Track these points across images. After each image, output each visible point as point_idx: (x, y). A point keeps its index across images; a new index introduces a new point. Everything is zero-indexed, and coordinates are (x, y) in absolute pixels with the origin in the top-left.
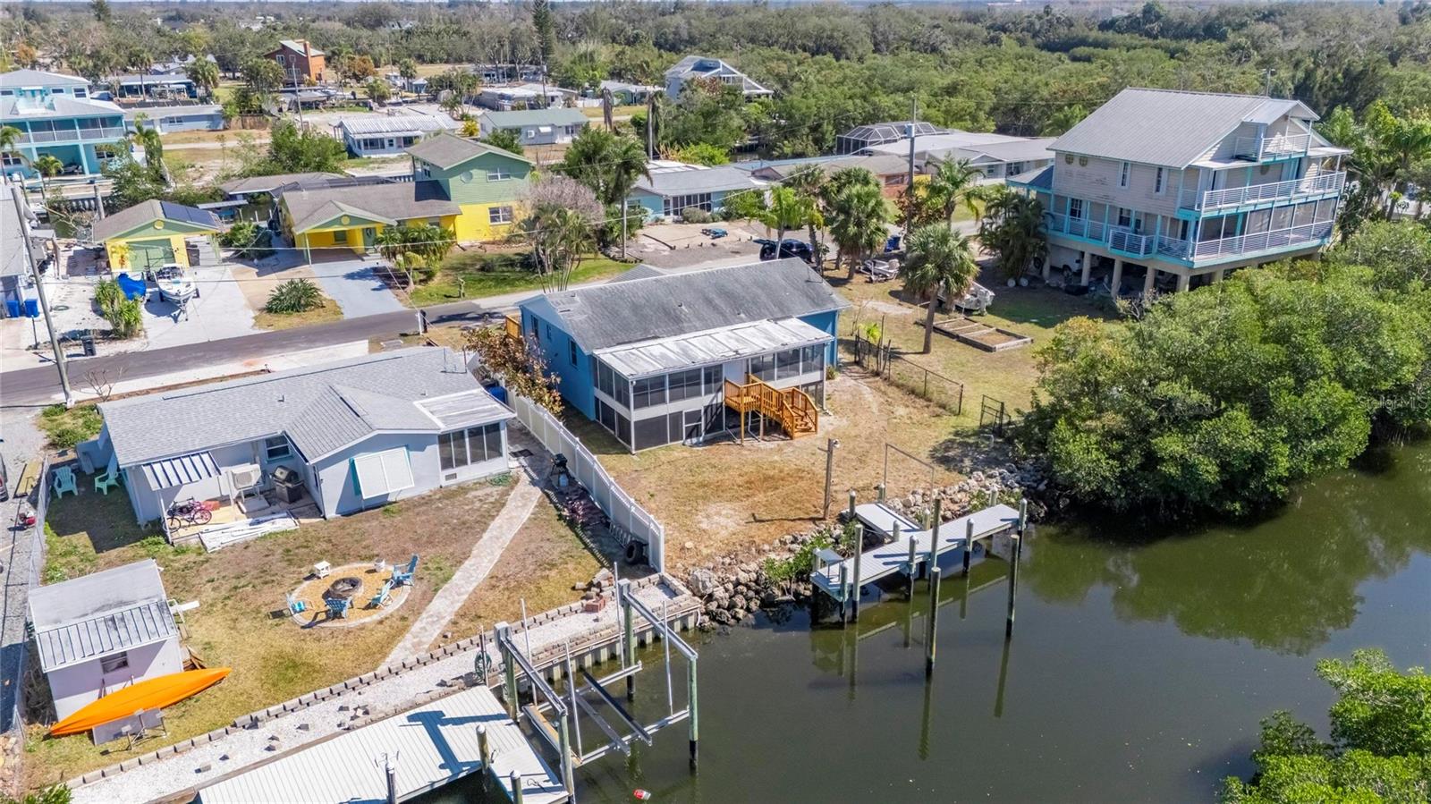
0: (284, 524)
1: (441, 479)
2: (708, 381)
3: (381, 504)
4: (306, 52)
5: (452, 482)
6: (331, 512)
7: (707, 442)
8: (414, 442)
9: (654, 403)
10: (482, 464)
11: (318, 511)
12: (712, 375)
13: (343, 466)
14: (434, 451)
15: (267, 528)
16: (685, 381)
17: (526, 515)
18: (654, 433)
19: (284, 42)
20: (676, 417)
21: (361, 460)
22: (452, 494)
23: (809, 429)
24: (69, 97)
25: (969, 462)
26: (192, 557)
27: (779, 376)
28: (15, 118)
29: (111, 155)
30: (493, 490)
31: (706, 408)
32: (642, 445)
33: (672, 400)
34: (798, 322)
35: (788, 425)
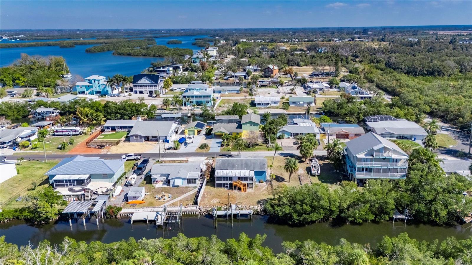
0: (166, 186)
1: (187, 185)
2: (230, 179)
3: (177, 186)
4: (273, 68)
6: (171, 186)
7: (229, 189)
8: (183, 179)
9: (220, 181)
10: (194, 184)
11: (170, 186)
13: (173, 180)
14: (186, 181)
15: (163, 186)
16: (226, 178)
17: (192, 193)
18: (220, 185)
19: (268, 66)
20: (224, 184)
21: (176, 180)
22: (187, 187)
23: (245, 191)
24: (204, 90)
25: (262, 203)
26: (153, 188)
27: (244, 181)
28: (193, 95)
29: (208, 103)
30: (192, 188)
31: (230, 183)
32: (217, 187)
33: (223, 181)
34: (253, 172)
35: (242, 190)
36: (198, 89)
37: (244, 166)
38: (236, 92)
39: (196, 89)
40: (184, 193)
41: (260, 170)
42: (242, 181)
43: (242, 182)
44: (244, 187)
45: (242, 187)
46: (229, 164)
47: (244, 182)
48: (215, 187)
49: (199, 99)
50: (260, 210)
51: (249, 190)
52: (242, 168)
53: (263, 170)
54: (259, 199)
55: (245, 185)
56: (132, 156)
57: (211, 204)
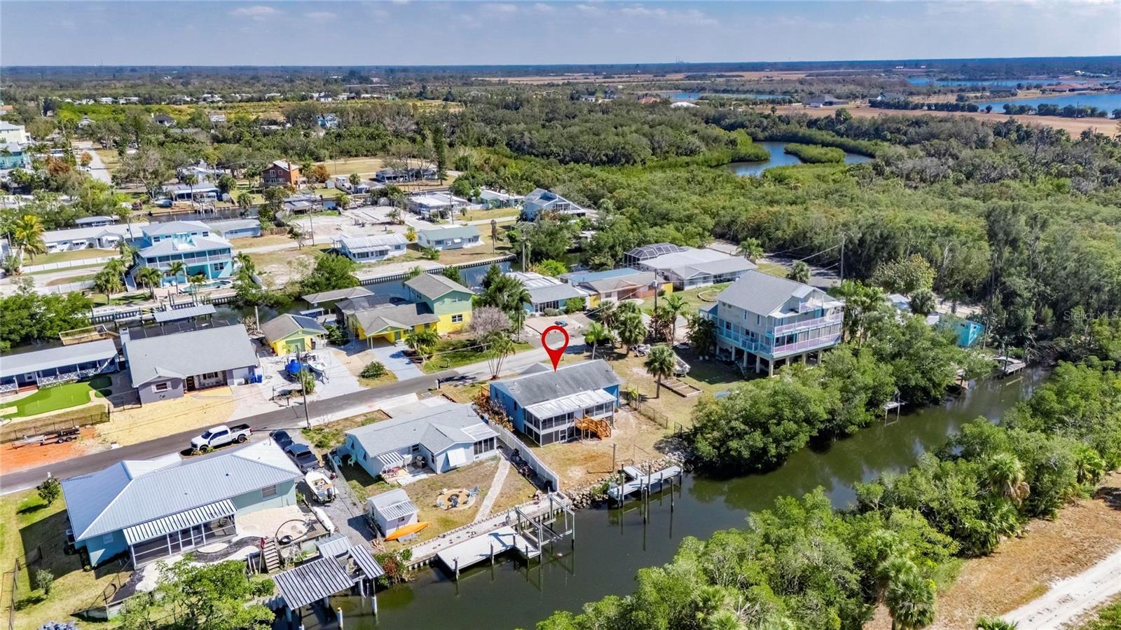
0: (423, 476)
1: (475, 458)
2: (569, 418)
3: (455, 468)
4: (289, 169)
5: (478, 459)
6: (439, 472)
7: (569, 442)
8: (466, 446)
9: (549, 427)
10: (488, 452)
11: (433, 471)
12: (570, 416)
13: (444, 455)
14: (472, 448)
15: (417, 478)
17: (507, 472)
18: (549, 439)
19: (274, 162)
20: (557, 433)
21: (450, 453)
23: (607, 436)
24: (200, 237)
25: (667, 449)
27: (597, 414)
28: (176, 252)
29: (222, 268)
31: (568, 429)
32: (544, 443)
33: (555, 426)
34: (605, 391)
35: (600, 435)
36: (181, 235)
37: (575, 386)
38: (250, 234)
39: (176, 236)
41: (612, 385)
42: (593, 415)
44: (603, 429)
45: (598, 430)
46: (538, 387)
47: (596, 418)
48: (539, 446)
49: (195, 263)
51: (613, 432)
52: (573, 388)
53: (616, 383)
54: (652, 443)
55: (600, 423)
56: (226, 432)
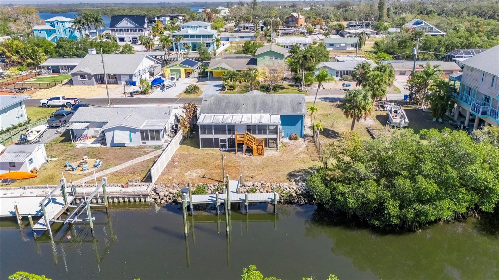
0: (98, 145)
1: (141, 143)
2: (229, 130)
3: (122, 146)
4: (298, 17)
5: (144, 145)
6: (109, 145)
7: (228, 151)
8: (133, 131)
9: (208, 134)
10: (154, 141)
11: (106, 145)
12: (231, 129)
13: (112, 133)
14: (139, 134)
15: (93, 146)
16: (220, 129)
18: (208, 144)
19: (292, 14)
20: (217, 140)
21: (117, 132)
22: (140, 148)
23: (261, 154)
25: (299, 178)
26: (71, 148)
27: (259, 133)
29: (210, 46)
30: (151, 149)
31: (229, 139)
32: (204, 146)
33: (215, 134)
34: (278, 117)
35: (255, 151)
36: (194, 27)
37: (258, 107)
38: (249, 39)
40: (131, 157)
41: (292, 114)
42: (255, 134)
43: (254, 136)
44: (260, 147)
45: (255, 147)
46: (228, 103)
47: (258, 137)
48: (199, 148)
50: (296, 192)
51: (269, 153)
52: (255, 110)
53: (298, 113)
54: (291, 170)
55: (260, 142)
56: (59, 99)
57: (184, 179)
